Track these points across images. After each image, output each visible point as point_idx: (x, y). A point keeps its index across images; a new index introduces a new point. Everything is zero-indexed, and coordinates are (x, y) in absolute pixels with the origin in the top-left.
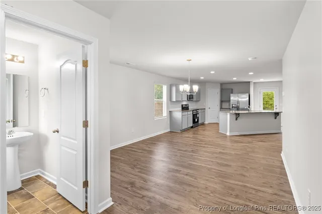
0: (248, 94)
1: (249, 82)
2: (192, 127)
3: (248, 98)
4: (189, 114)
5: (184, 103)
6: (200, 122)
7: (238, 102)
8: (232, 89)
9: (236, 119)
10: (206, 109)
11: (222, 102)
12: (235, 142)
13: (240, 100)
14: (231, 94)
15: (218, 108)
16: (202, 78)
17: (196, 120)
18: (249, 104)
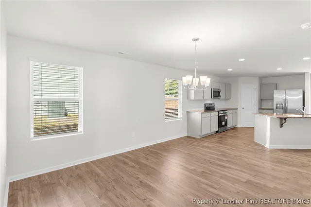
0: (301, 91)
1: (304, 74)
2: (217, 132)
3: (301, 96)
4: (214, 116)
5: (209, 102)
6: (229, 125)
7: (286, 101)
8: (277, 84)
9: (281, 126)
10: (239, 109)
11: (261, 100)
12: (278, 162)
13: (288, 98)
14: (275, 91)
15: (256, 108)
16: (230, 70)
17: (223, 123)
18: (304, 105)
